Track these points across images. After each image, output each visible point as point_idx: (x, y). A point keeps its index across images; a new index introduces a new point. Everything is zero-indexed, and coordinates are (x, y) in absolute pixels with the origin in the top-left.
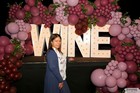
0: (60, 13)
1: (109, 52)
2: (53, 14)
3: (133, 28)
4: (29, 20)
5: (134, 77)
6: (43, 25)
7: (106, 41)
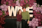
2: (15, 3)
3: (40, 8)
4: (7, 5)
6: (12, 6)
7: (32, 12)
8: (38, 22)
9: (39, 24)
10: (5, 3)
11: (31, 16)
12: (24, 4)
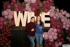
0: (28, 6)
1: (49, 24)
3: (60, 14)
5: (60, 35)
7: (48, 19)
8: (56, 34)
9: (58, 36)
10: (9, 6)
11: (48, 25)
12: (38, 8)
